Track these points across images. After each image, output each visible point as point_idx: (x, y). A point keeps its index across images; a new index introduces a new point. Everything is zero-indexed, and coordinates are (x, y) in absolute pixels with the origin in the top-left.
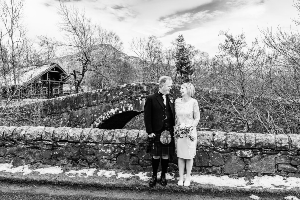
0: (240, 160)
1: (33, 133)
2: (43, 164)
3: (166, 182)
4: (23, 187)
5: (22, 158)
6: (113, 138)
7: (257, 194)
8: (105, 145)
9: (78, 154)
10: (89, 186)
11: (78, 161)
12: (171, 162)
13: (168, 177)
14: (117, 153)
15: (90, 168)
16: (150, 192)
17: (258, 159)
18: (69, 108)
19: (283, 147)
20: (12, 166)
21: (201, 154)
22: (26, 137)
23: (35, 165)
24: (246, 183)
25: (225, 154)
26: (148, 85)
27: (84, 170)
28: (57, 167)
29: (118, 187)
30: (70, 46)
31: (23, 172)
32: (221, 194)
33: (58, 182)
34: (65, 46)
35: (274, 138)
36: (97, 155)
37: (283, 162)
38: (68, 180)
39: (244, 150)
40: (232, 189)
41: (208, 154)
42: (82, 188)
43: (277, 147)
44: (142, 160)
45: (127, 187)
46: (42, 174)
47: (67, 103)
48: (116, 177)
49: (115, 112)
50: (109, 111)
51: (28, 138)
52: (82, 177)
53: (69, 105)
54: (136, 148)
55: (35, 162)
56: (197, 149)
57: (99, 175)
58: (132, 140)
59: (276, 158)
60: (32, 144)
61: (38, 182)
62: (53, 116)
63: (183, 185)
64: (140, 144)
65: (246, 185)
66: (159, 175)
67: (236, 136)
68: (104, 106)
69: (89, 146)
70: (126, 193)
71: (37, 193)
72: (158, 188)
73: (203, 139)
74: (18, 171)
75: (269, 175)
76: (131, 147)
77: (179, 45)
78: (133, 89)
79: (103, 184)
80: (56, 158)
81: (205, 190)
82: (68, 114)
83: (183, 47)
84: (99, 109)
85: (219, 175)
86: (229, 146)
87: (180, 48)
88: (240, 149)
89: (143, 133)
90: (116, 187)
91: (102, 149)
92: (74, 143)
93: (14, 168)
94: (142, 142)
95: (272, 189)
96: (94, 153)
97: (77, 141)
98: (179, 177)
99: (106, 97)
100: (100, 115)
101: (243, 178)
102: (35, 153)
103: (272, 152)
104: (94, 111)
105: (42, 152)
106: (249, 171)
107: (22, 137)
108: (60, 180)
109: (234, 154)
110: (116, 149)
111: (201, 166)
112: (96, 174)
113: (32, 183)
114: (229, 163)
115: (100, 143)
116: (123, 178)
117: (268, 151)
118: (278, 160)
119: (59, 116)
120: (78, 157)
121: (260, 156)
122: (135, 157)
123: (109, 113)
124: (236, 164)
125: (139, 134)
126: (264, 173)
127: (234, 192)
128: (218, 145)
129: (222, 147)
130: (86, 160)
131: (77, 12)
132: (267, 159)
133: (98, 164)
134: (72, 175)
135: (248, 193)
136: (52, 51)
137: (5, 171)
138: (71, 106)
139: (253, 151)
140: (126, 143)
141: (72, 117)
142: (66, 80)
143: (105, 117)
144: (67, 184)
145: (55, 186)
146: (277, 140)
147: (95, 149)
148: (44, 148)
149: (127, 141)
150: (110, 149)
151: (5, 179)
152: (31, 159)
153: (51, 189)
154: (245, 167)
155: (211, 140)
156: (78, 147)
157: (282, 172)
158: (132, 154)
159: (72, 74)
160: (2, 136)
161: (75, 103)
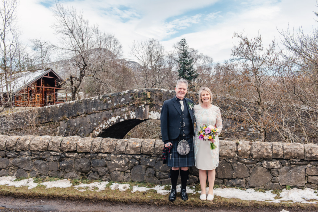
0: (267, 171)
1: (39, 142)
2: (50, 176)
3: (187, 196)
4: (29, 202)
5: (26, 171)
6: (126, 148)
7: (287, 208)
8: (118, 156)
9: (88, 166)
10: (103, 201)
11: (89, 173)
12: (191, 174)
13: (189, 190)
14: (131, 165)
15: (102, 181)
16: (170, 207)
17: (287, 170)
18: (66, 116)
19: (313, 157)
20: (15, 179)
21: (224, 165)
22: (31, 147)
23: (41, 178)
24: (274, 197)
25: (250, 165)
26: (151, 91)
27: (96, 184)
28: (66, 180)
29: (135, 202)
30: (66, 50)
31: (29, 186)
32: (248, 209)
33: (67, 196)
34: (61, 50)
35: (303, 148)
36: (110, 167)
37: (313, 174)
38: (78, 195)
39: (271, 161)
40: (260, 203)
41: (232, 165)
42: (94, 204)
43: (306, 157)
44: (159, 172)
45: (144, 202)
46: (49, 188)
47: (65, 111)
48: (131, 191)
49: (116, 120)
50: (109, 119)
51: (34, 148)
52: (94, 191)
53: (66, 113)
54: (152, 158)
55: (40, 175)
56: (220, 160)
57: (112, 189)
58: (148, 150)
59: (306, 169)
60: (38, 155)
61: (46, 197)
62: (49, 124)
63: (207, 200)
64: (156, 154)
65: (274, 199)
66: (179, 189)
67: (262, 145)
68: (104, 113)
69: (100, 157)
70: (144, 209)
71: (45, 209)
72: (179, 202)
73: (225, 149)
74: (22, 185)
75: (298, 188)
76: (146, 158)
77: (181, 49)
78: (136, 95)
79: (118, 199)
80: (64, 170)
81: (230, 205)
82: (66, 123)
83: (186, 51)
84: (99, 117)
85: (244, 188)
86: (255, 156)
87: (182, 52)
88: (266, 160)
89: (160, 143)
90: (133, 202)
91: (115, 160)
92: (84, 154)
93: (17, 182)
94: (158, 152)
95: (304, 203)
96: (106, 165)
97: (87, 151)
98: (201, 190)
99: (107, 105)
100: (100, 124)
101: (270, 191)
102: (41, 165)
103: (302, 163)
104: (94, 119)
105: (48, 164)
106: (276, 183)
107: (27, 147)
108: (70, 195)
109: (260, 165)
110: (130, 160)
111: (224, 179)
112: (109, 187)
113: (39, 197)
114: (254, 175)
115: (112, 153)
116: (139, 192)
117: (297, 161)
118: (308, 171)
119: (55, 124)
120: (88, 169)
121: (288, 167)
122: (151, 169)
123: (110, 121)
124: (262, 176)
125: (156, 144)
126: (293, 186)
127: (262, 206)
128: (243, 155)
129: (246, 158)
130: (98, 172)
131: (75, 13)
132: (296, 171)
133: (110, 176)
134: (82, 189)
135: (278, 208)
136: (46, 56)
137: (8, 184)
138: (68, 114)
139: (281, 162)
140: (141, 153)
141: (69, 125)
142: (62, 86)
143: (106, 125)
144: (78, 199)
145: (65, 201)
146: (307, 150)
147: (107, 160)
148: (50, 160)
149: (142, 151)
150: (123, 160)
151: (8, 194)
152: (37, 171)
153: (60, 205)
154: (272, 179)
155: (235, 150)
156: (88, 158)
157: (313, 184)
158: (148, 166)
159: (69, 80)
160: (4, 146)
161: (73, 111)
